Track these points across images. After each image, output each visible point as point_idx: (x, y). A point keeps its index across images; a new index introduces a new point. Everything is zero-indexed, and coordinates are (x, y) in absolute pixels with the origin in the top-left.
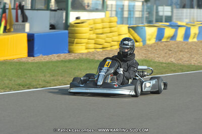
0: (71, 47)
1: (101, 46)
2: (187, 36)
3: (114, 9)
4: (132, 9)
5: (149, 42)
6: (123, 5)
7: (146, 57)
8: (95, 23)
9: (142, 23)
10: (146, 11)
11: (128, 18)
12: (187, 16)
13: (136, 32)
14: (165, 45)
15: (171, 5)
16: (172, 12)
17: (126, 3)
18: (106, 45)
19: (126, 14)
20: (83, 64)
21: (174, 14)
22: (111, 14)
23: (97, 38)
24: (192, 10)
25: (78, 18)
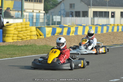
0: (4, 39)
1: (21, 38)
2: (69, 32)
3: (28, 17)
4: (38, 18)
5: (47, 36)
6: (33, 15)
7: (46, 44)
8: (17, 25)
9: (44, 25)
10: (46, 19)
11: (36, 23)
12: (69, 21)
13: (40, 30)
14: (57, 37)
15: (60, 15)
16: (61, 19)
17: (35, 14)
18: (24, 37)
19: (35, 21)
20: (11, 48)
21: (62, 20)
22: (26, 20)
23: (18, 34)
24: (72, 18)
25: (7, 23)
